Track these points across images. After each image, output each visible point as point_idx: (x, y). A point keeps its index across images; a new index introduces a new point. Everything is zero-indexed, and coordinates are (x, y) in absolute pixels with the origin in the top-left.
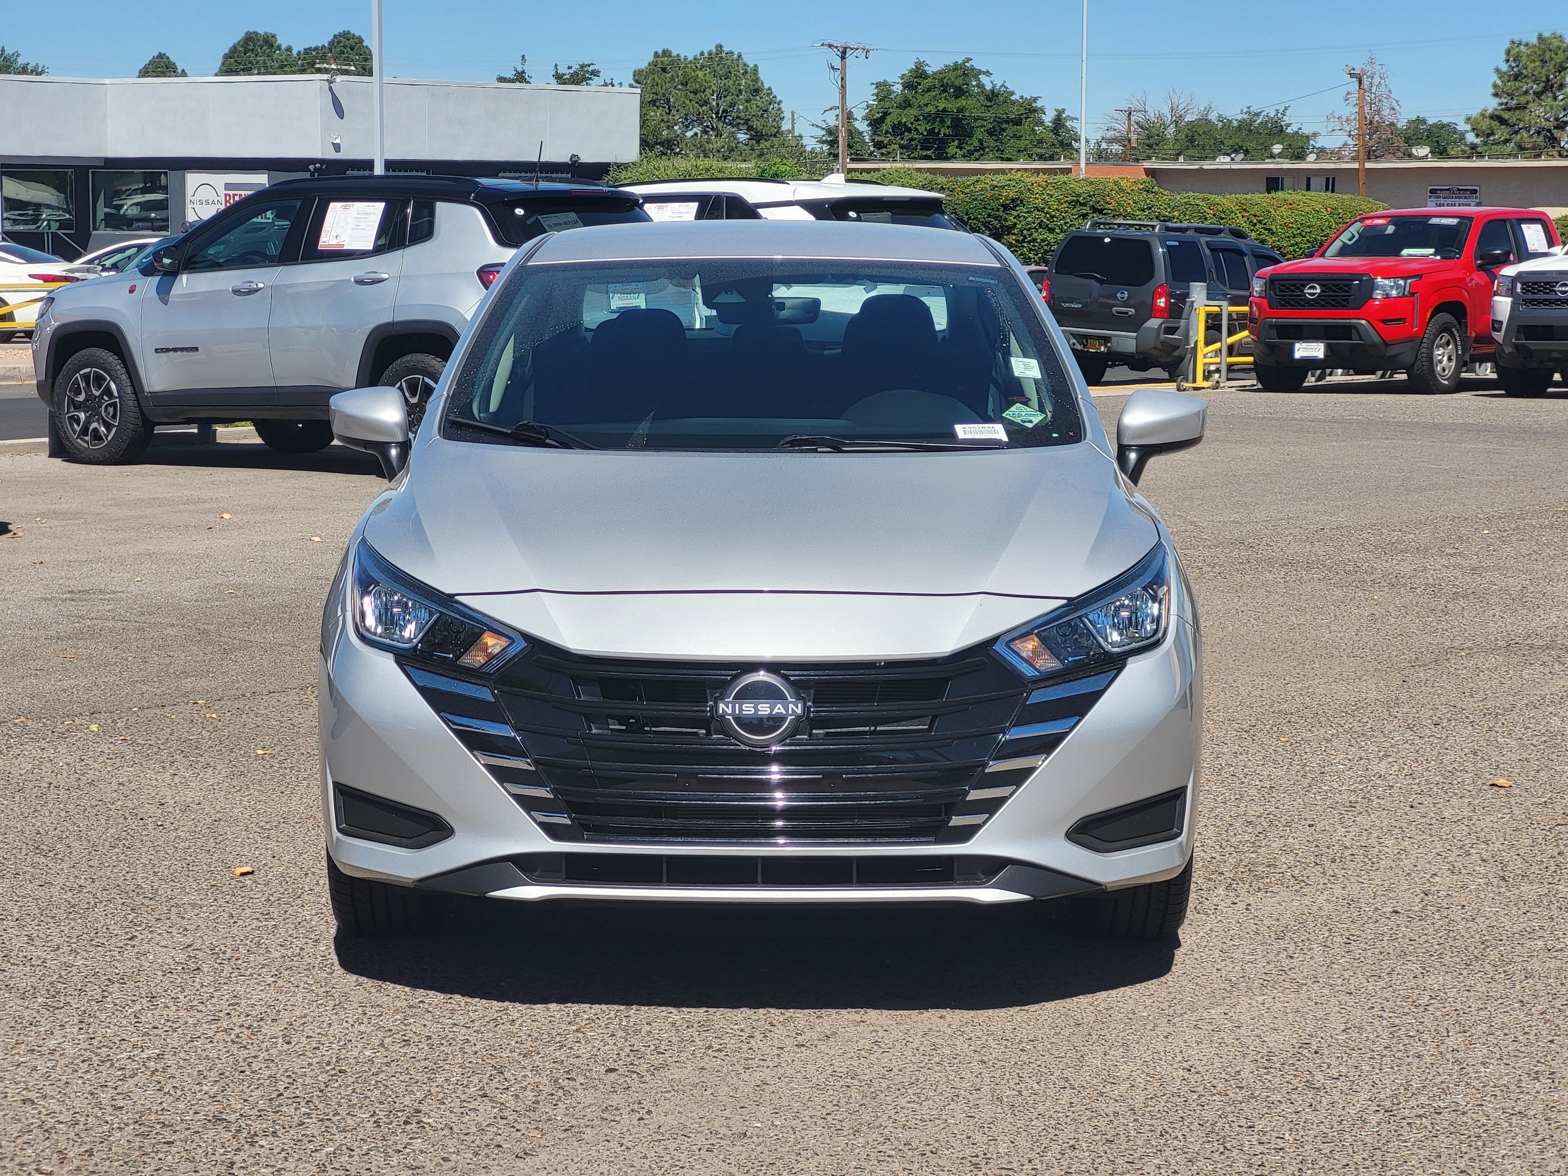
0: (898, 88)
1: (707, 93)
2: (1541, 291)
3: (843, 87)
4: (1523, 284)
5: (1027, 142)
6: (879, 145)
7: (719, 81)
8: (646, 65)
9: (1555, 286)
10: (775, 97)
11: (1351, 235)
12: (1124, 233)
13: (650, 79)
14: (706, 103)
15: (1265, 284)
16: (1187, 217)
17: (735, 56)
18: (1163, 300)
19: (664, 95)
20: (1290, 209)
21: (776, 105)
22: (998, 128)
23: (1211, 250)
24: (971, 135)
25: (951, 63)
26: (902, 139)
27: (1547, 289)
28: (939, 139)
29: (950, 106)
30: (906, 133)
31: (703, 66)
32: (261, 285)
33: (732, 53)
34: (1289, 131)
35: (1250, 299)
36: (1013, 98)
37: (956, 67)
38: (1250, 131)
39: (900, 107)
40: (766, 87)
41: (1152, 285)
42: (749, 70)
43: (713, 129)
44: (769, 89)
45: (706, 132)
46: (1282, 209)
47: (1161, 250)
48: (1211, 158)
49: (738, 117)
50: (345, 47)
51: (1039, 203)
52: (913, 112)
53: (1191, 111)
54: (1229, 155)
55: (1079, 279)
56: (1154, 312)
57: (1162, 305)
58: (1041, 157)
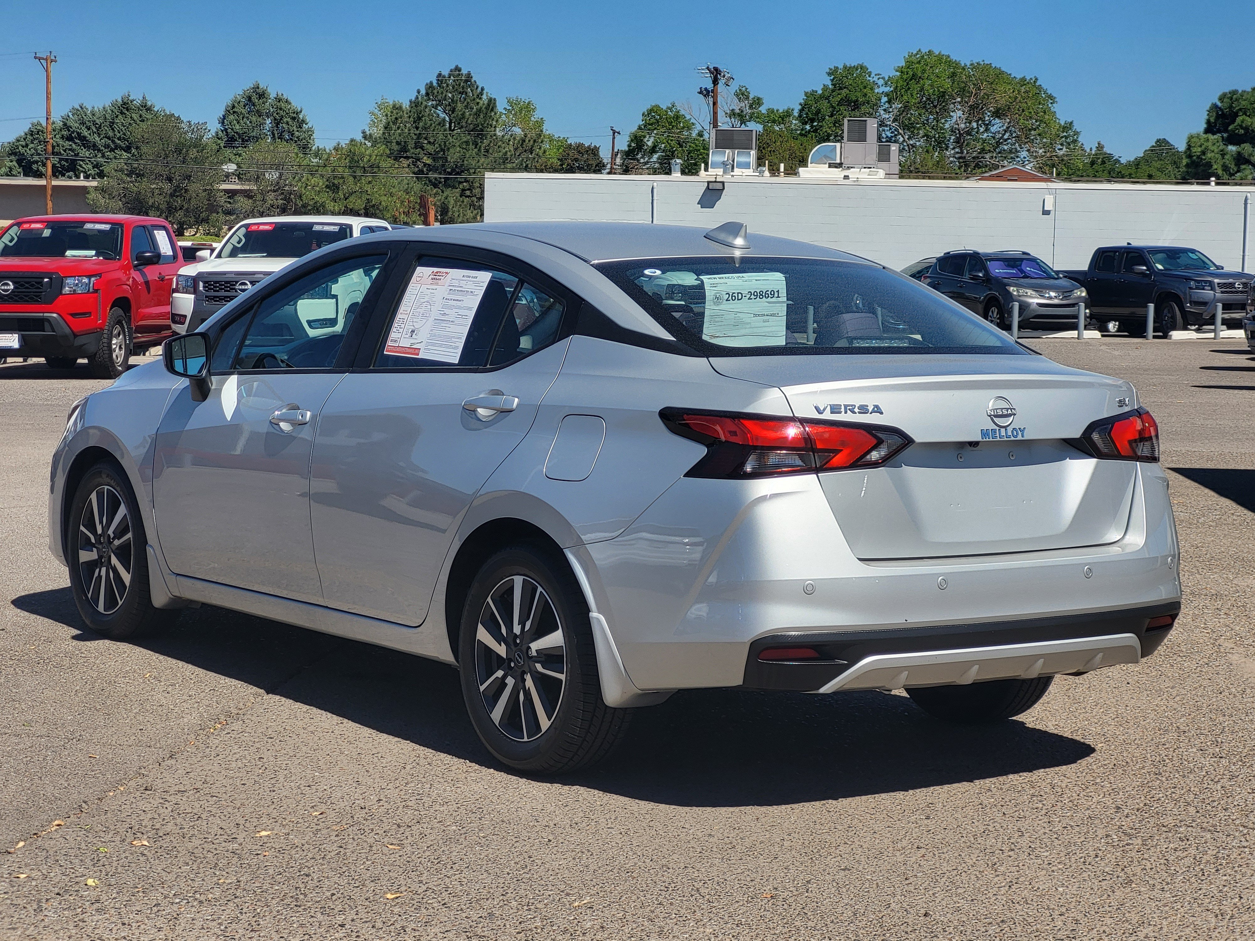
2: (222, 289)
4: (205, 283)
9: (235, 285)
11: (10, 237)
27: (228, 287)
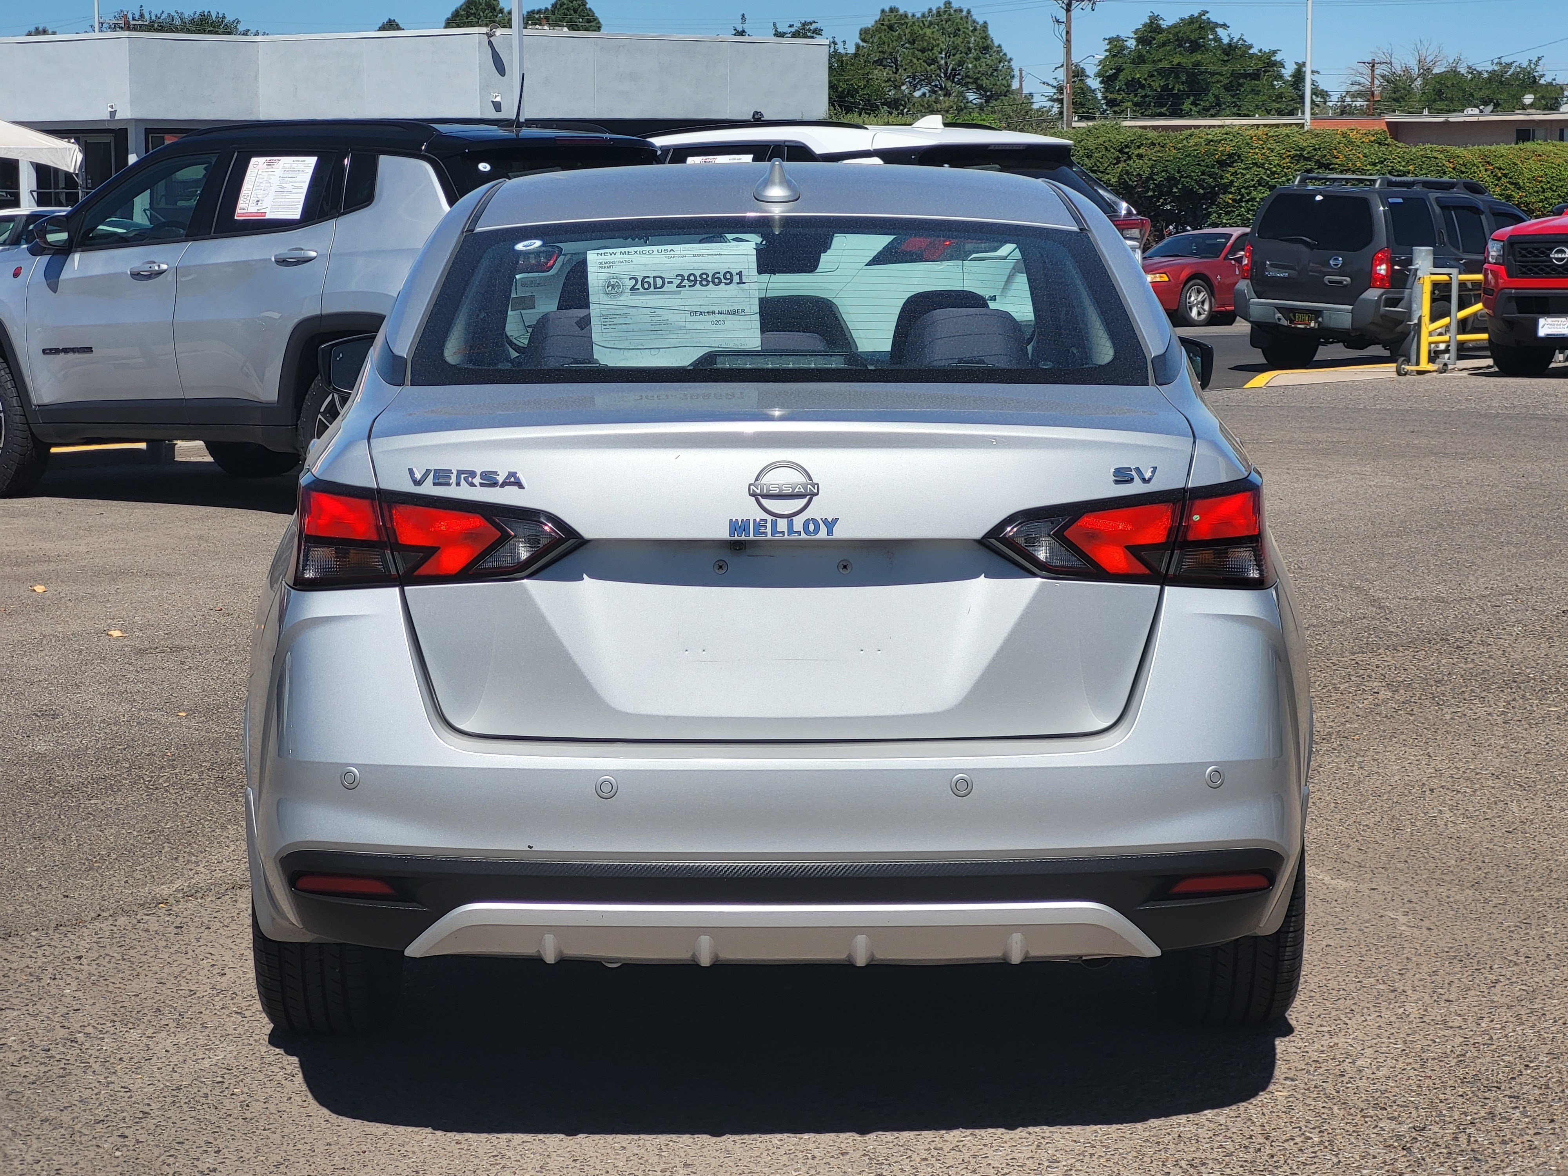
0: (1132, 43)
1: (935, 51)
3: (1068, 41)
5: (1265, 98)
6: (1111, 103)
7: (948, 39)
8: (873, 23)
10: (1005, 54)
12: (1339, 189)
13: (877, 37)
14: (934, 61)
15: (1503, 247)
16: (1424, 172)
17: (964, 13)
18: (1384, 267)
19: (891, 54)
20: (1540, 161)
21: (1006, 63)
22: (1235, 83)
23: (1442, 208)
24: (1206, 90)
25: (1186, 16)
26: (1136, 96)
28: (1173, 95)
29: (1185, 60)
30: (1140, 90)
31: (931, 23)
32: (164, 267)
33: (961, 11)
34: (1542, 82)
35: (1485, 266)
36: (1251, 51)
37: (1192, 20)
38: (1501, 82)
39: (1133, 62)
40: (996, 44)
41: (1368, 250)
42: (978, 27)
43: (941, 89)
44: (999, 46)
45: (935, 92)
46: (1531, 161)
47: (1381, 208)
48: (1459, 111)
49: (968, 76)
50: (568, 9)
51: (1259, 158)
52: (1147, 68)
53: (1439, 63)
54: (1478, 107)
55: (1284, 244)
56: (1371, 280)
57: (1383, 272)
58: (1280, 113)
